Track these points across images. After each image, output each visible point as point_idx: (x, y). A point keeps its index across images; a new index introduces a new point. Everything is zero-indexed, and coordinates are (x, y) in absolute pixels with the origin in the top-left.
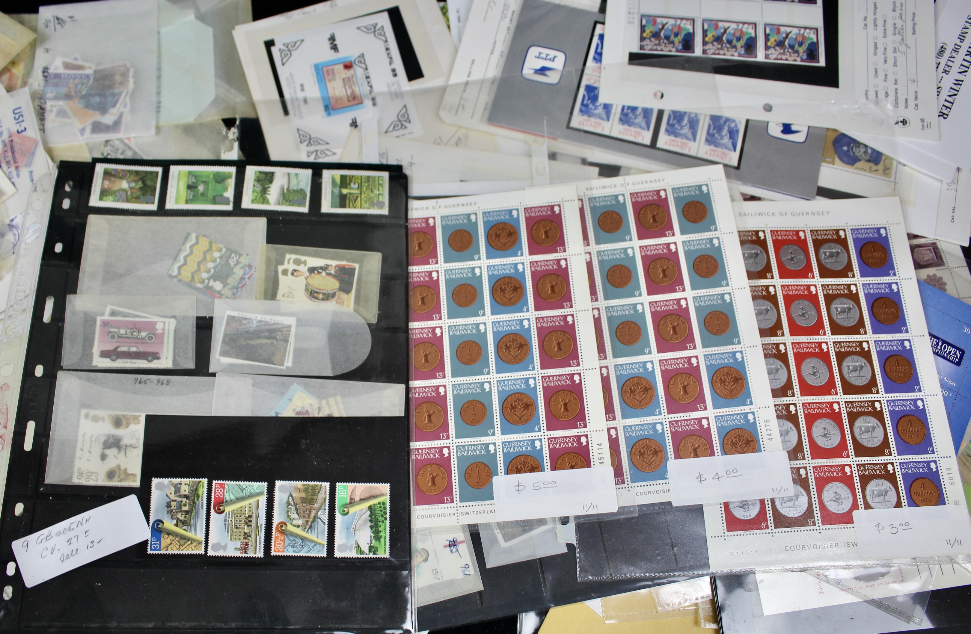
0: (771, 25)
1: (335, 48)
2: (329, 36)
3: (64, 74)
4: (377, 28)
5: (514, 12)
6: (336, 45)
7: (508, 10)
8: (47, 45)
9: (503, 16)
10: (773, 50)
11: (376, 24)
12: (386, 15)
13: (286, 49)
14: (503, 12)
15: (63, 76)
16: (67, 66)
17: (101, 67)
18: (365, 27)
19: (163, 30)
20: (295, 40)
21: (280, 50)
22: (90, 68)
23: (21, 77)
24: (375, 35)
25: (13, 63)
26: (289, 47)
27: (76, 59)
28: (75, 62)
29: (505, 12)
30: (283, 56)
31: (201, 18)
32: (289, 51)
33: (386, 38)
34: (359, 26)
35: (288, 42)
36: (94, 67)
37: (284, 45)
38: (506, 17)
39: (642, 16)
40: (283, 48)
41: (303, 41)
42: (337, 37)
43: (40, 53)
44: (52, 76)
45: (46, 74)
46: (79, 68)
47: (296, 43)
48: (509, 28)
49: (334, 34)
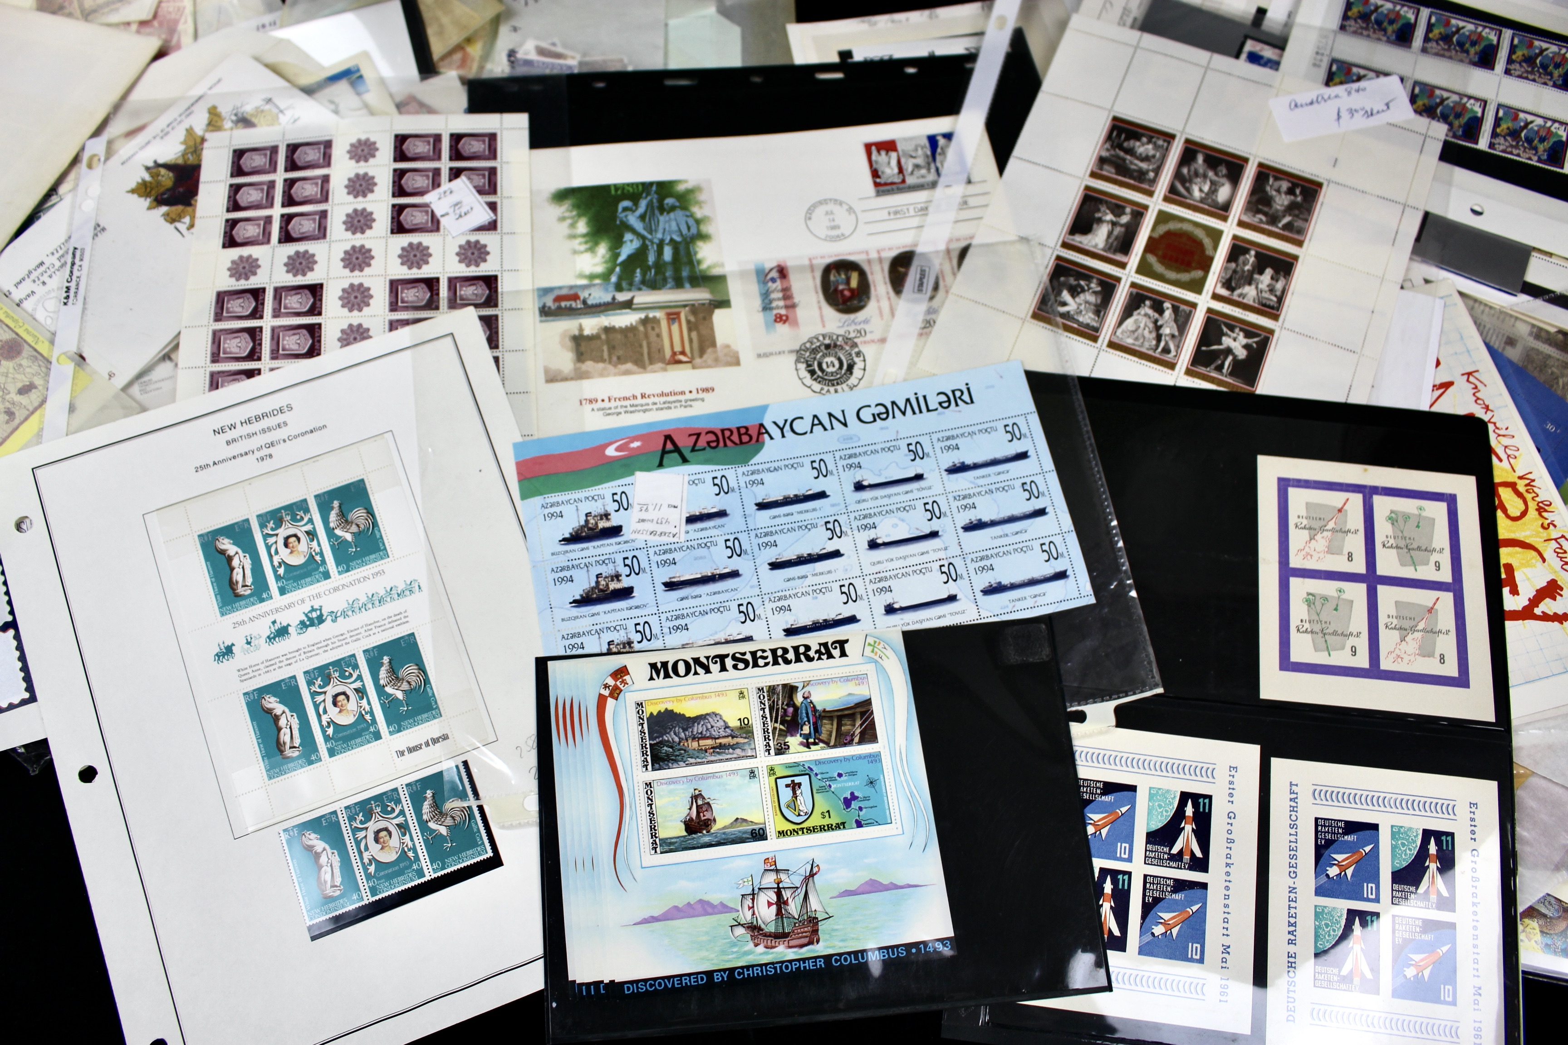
0: (1507, 107)
3: (538, 62)
8: (515, 22)
10: (1502, 139)
15: (536, 64)
16: (541, 52)
17: (587, 59)
19: (672, 22)
22: (573, 58)
23: (477, 58)
25: (469, 40)
27: (554, 44)
28: (553, 49)
31: (725, 12)
36: (578, 57)
39: (1334, 61)
43: (504, 30)
44: (521, 63)
45: (512, 59)
46: (559, 56)
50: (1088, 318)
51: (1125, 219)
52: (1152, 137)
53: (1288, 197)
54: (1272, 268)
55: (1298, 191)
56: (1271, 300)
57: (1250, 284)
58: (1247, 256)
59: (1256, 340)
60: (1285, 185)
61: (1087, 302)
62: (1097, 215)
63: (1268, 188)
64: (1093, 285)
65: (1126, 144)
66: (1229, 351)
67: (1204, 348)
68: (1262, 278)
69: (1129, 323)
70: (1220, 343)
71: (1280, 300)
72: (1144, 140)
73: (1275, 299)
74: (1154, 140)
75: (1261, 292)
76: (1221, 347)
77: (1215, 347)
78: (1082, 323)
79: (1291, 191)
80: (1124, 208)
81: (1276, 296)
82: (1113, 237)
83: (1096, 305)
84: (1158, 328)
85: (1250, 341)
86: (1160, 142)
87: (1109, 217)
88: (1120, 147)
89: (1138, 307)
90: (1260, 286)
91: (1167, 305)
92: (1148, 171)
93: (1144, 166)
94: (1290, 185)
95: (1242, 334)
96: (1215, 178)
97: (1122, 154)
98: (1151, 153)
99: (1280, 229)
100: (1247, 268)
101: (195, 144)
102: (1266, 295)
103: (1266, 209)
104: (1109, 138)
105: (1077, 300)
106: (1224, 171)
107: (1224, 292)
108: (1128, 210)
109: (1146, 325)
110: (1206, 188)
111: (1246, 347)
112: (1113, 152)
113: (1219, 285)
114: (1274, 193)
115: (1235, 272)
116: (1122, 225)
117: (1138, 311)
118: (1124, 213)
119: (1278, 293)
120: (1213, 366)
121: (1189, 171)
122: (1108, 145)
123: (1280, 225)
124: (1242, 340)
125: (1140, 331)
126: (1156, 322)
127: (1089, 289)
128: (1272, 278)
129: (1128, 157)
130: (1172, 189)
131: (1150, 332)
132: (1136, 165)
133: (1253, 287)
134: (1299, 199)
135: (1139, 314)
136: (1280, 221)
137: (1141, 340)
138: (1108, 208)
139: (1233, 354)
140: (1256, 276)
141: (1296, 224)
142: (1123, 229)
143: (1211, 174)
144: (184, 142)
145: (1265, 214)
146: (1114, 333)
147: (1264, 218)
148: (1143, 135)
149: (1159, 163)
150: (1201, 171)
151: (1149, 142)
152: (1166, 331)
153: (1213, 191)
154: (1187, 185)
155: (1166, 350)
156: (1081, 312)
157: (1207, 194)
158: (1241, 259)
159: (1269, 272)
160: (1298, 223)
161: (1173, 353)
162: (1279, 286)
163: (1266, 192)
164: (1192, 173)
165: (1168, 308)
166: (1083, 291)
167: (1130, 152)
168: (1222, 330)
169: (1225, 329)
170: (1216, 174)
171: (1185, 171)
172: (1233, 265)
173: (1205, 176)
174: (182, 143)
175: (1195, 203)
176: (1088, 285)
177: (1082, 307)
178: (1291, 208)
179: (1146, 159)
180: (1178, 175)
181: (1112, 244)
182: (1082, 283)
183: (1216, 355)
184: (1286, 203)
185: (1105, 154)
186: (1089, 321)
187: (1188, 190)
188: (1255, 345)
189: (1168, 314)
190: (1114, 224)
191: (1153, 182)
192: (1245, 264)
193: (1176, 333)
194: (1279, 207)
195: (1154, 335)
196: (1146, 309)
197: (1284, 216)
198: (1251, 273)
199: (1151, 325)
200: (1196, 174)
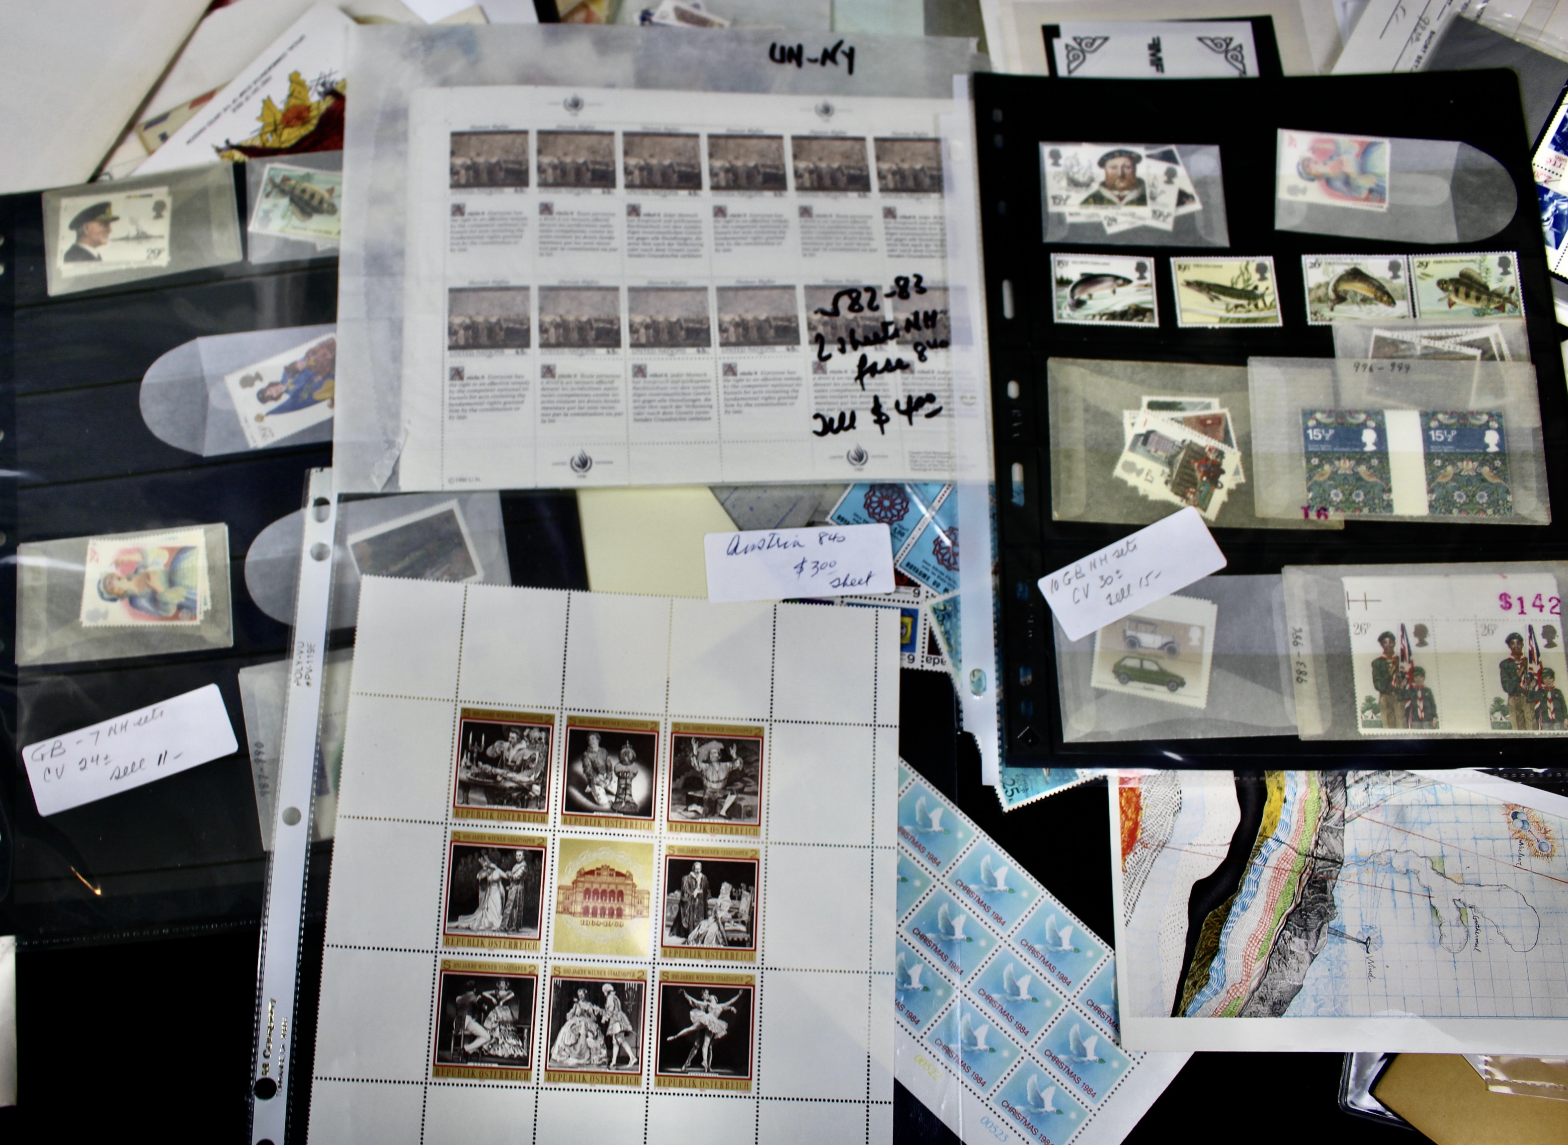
1: (1157, 63)
2: (1150, 42)
4: (1232, 46)
5: (1433, 33)
6: (1160, 59)
7: (1423, 29)
9: (1414, 36)
11: (1231, 39)
12: (1248, 26)
13: (1077, 46)
14: (1415, 30)
18: (1212, 40)
20: (1093, 36)
21: (1067, 46)
24: (1226, 57)
26: (1083, 44)
29: (1419, 30)
30: (1071, 57)
32: (1083, 51)
33: (1244, 66)
34: (1201, 35)
35: (1082, 36)
37: (1075, 39)
38: (1418, 39)
40: (1073, 44)
41: (1106, 39)
42: (1164, 46)
47: (1094, 40)
48: (1420, 58)
49: (1158, 39)
50: (508, 1047)
51: (519, 870)
52: (523, 729)
53: (723, 765)
54: (729, 882)
55: (733, 752)
56: (739, 931)
57: (706, 917)
58: (692, 873)
59: (733, 1000)
60: (715, 748)
61: (502, 1023)
62: (480, 876)
63: (694, 761)
64: (502, 993)
65: (489, 752)
66: (703, 1030)
67: (670, 1038)
68: (718, 901)
69: (565, 1035)
70: (691, 1024)
71: (750, 926)
72: (513, 736)
73: (743, 928)
74: (525, 733)
75: (723, 923)
76: (691, 1028)
77: (684, 1031)
78: (503, 1057)
79: (725, 757)
80: (512, 852)
81: (743, 923)
82: (510, 904)
83: (514, 1023)
84: (604, 1027)
85: (725, 1005)
86: (536, 734)
87: (498, 873)
88: (483, 757)
89: (570, 1006)
90: (720, 915)
91: (607, 988)
92: (530, 785)
93: (523, 777)
94: (721, 746)
95: (713, 998)
96: (621, 768)
97: (488, 768)
98: (528, 754)
99: (724, 817)
100: (697, 891)
101: (275, 122)
102: (729, 926)
103: (699, 794)
104: (464, 747)
105: (488, 1024)
106: (632, 754)
107: (677, 941)
108: (520, 855)
109: (588, 1030)
110: (614, 788)
111: (724, 1016)
112: (475, 770)
113: (667, 932)
114: (704, 766)
115: (682, 903)
116: (517, 882)
117: (572, 1011)
118: (515, 862)
119: (746, 918)
120: (688, 1062)
121: (584, 766)
122: (465, 760)
123: (723, 813)
124: (718, 1008)
125: (582, 1040)
126: (599, 1017)
127: (499, 1001)
128: (732, 897)
129: (499, 771)
130: (571, 804)
131: (596, 1038)
132: (511, 780)
133: (711, 919)
134: (738, 764)
135: (574, 1014)
136: (722, 807)
137: (587, 1056)
138: (492, 860)
139: (710, 1033)
140: (711, 901)
141: (743, 804)
142: (520, 887)
143: (614, 762)
144: (261, 118)
145: (700, 802)
146: (549, 1056)
147: (700, 809)
148: (509, 729)
149: (541, 768)
150: (601, 762)
151: (521, 738)
152: (615, 1028)
153: (624, 789)
154: (588, 789)
155: (623, 1059)
156: (497, 1039)
157: (617, 796)
158: (686, 879)
159: (726, 888)
160: (747, 801)
161: (633, 1060)
162: (744, 906)
163: (691, 768)
164: (589, 769)
165: (609, 993)
166: (492, 1007)
167: (498, 761)
168: (688, 1002)
169: (690, 999)
170: (622, 762)
171: (579, 768)
172: (678, 894)
173: (608, 769)
174: (258, 119)
175: (606, 814)
176: (495, 996)
177: (497, 1034)
178: (732, 779)
179: (522, 767)
180: (573, 779)
181: (511, 915)
182: (487, 994)
183: (686, 1044)
184: (722, 776)
185: (465, 775)
186: (511, 1052)
187: (590, 797)
188: (733, 1009)
189: (611, 1000)
190: (506, 882)
191: (542, 798)
192: (692, 888)
193: (630, 1028)
194: (715, 786)
195: (601, 1040)
196: (583, 1005)
197: (725, 797)
198: (704, 897)
199: (594, 1027)
200: (596, 771)
